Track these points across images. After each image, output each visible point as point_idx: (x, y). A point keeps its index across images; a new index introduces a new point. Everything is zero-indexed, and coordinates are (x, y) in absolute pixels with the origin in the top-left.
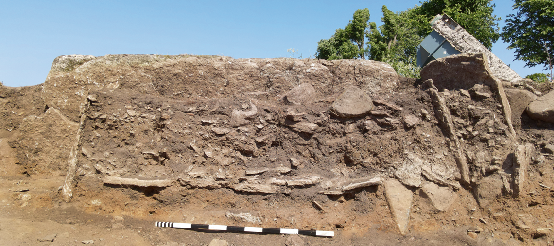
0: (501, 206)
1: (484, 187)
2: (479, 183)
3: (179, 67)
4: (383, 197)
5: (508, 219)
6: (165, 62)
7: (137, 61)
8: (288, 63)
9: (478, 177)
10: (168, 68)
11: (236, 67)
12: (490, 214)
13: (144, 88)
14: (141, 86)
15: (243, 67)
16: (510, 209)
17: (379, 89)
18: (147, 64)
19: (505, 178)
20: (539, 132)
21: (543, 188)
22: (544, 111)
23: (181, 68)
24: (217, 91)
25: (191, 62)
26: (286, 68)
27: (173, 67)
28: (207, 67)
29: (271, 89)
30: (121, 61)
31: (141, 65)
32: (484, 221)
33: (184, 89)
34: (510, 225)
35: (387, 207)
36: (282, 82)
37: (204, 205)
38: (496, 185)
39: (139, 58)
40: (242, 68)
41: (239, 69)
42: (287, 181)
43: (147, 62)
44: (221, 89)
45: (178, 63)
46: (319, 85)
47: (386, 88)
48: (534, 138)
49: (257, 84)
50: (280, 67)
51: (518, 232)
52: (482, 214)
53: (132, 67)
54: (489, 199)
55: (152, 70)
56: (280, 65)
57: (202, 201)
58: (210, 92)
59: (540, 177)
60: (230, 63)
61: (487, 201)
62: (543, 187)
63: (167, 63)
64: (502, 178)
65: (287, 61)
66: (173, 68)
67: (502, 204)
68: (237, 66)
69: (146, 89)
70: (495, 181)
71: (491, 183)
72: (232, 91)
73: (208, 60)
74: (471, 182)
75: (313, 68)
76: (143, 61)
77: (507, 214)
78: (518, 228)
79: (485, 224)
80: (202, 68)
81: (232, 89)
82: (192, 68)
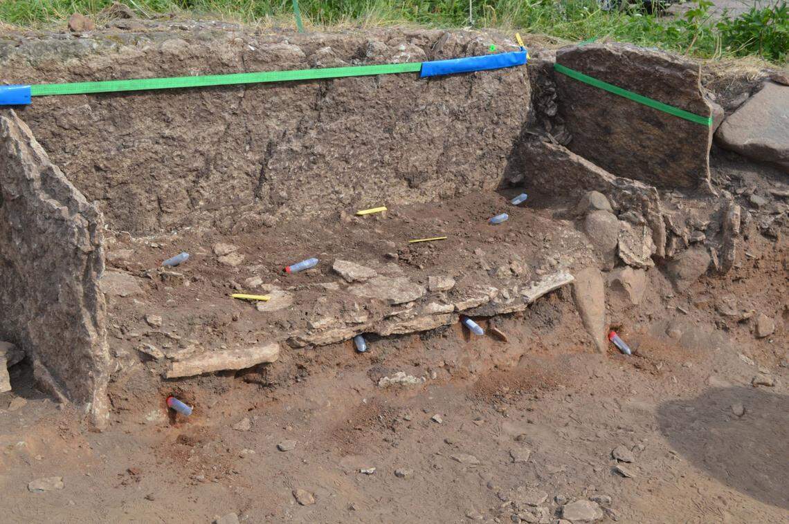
0: (703, 288)
1: (686, 264)
2: (678, 258)
3: (147, 64)
4: (570, 299)
5: (711, 305)
6: (117, 56)
7: (51, 55)
8: (357, 44)
9: (676, 250)
10: (123, 67)
11: (263, 56)
12: (689, 298)
13: (71, 118)
14: (63, 114)
15: (277, 56)
16: (715, 292)
17: (498, 87)
18: (75, 61)
19: (714, 252)
20: (735, 172)
21: (749, 258)
22: (745, 143)
23: (151, 66)
24: (223, 110)
25: (176, 52)
26: (353, 54)
27: (135, 64)
28: (207, 59)
29: (327, 99)
30: (13, 56)
31: (60, 65)
32: (683, 310)
33: (156, 110)
34: (713, 312)
35: (577, 313)
36: (350, 85)
37: (333, 372)
38: (702, 260)
39: (56, 48)
40: (274, 58)
41: (269, 60)
42: (457, 305)
43: (76, 56)
44: (232, 106)
45: (144, 55)
46: (409, 86)
47: (509, 84)
48: (728, 180)
49: (303, 91)
50: (342, 52)
51: (723, 321)
52: (679, 300)
53: (38, 69)
54: (692, 279)
55: (88, 75)
56: (342, 47)
57: (330, 366)
58: (212, 114)
59: (745, 243)
60: (253, 49)
61: (688, 283)
62: (749, 256)
63: (121, 56)
64: (709, 251)
65: (354, 40)
66: (134, 68)
67: (705, 285)
68: (265, 54)
69: (75, 121)
70: (701, 256)
71: (695, 257)
72: (254, 107)
73: (209, 44)
74: (666, 256)
75: (403, 54)
76: (67, 55)
77: (711, 297)
78: (723, 315)
79: (685, 314)
80: (197, 63)
81: (254, 103)
82: (176, 66)
